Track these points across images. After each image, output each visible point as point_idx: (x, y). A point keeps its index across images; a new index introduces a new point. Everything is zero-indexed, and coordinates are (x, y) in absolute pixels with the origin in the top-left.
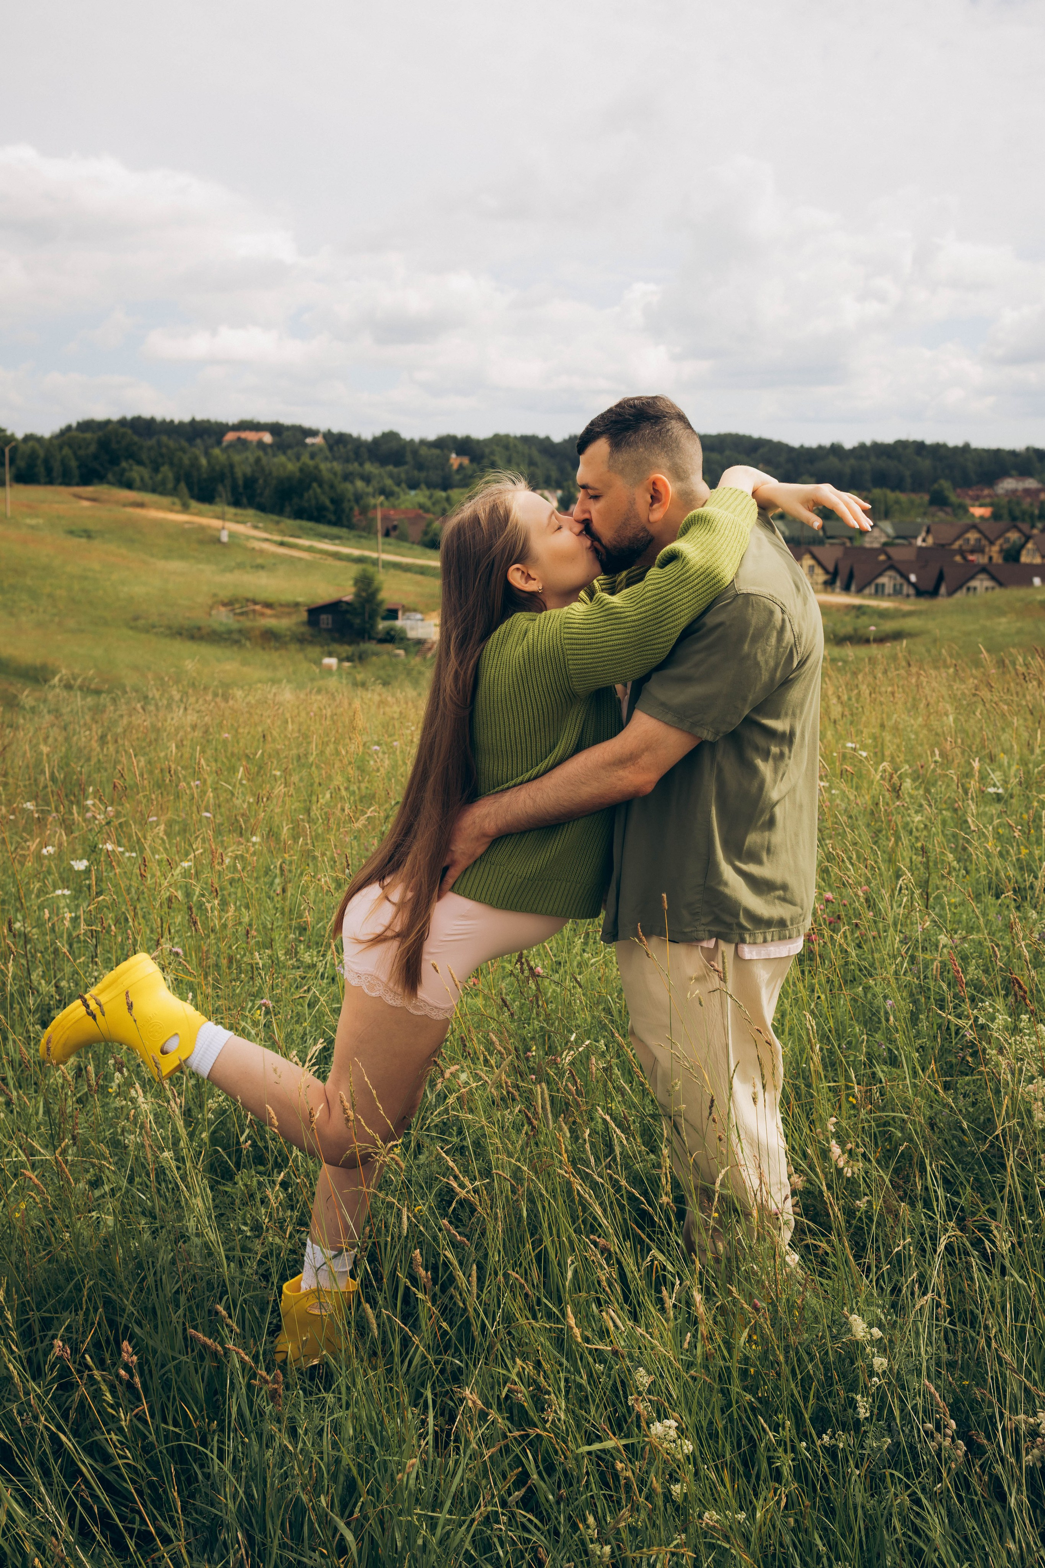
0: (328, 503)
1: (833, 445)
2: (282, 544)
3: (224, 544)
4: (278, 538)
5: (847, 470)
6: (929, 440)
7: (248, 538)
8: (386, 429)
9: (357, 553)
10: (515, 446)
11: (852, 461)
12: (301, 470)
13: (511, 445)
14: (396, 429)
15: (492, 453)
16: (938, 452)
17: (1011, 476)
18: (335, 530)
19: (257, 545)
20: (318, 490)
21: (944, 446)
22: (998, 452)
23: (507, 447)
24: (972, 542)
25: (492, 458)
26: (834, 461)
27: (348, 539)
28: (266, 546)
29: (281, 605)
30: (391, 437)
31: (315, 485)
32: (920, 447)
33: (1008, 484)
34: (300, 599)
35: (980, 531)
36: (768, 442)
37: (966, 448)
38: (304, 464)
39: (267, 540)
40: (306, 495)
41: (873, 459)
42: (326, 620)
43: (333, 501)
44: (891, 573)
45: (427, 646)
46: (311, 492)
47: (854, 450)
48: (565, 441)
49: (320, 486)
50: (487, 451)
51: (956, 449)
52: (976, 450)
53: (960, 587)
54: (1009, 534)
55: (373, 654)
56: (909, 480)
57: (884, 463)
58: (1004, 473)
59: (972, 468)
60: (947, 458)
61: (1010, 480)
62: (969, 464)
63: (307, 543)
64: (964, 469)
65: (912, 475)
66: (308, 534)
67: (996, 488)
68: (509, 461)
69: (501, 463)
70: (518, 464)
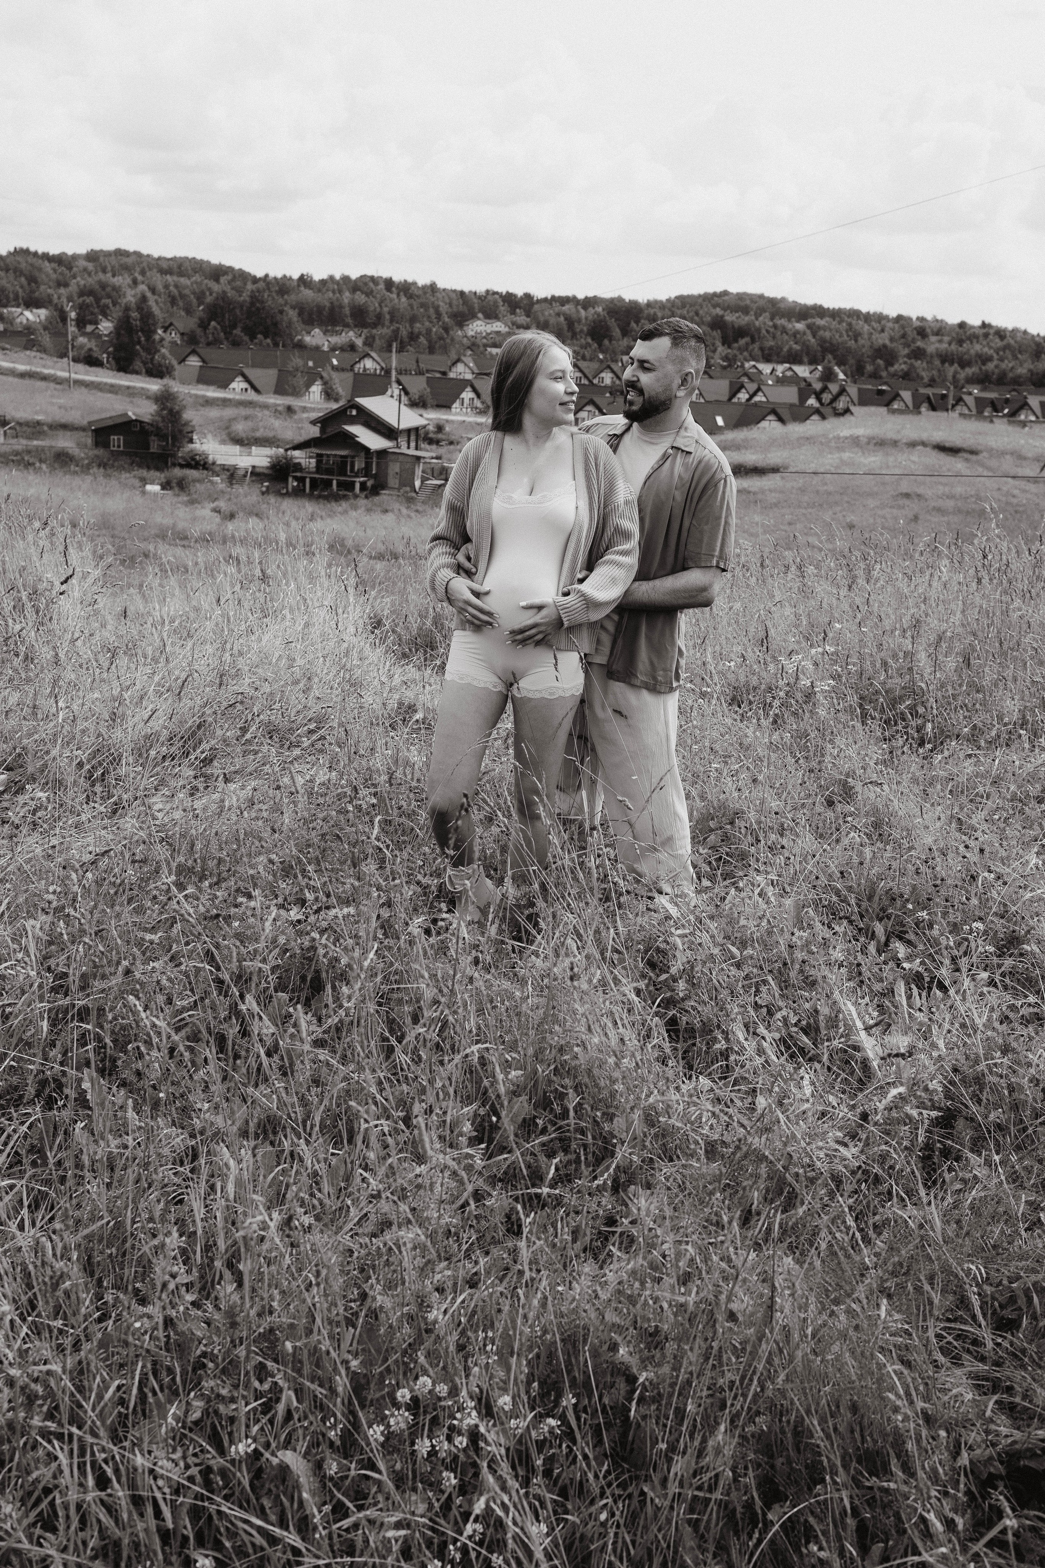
1: (300, 275)
5: (328, 304)
6: (397, 278)
16: (406, 289)
17: (479, 319)
21: (414, 284)
22: (462, 293)
26: (307, 294)
32: (389, 283)
33: (478, 327)
36: (230, 269)
37: (432, 288)
41: (347, 294)
42: (116, 440)
44: (588, 408)
47: (323, 282)
48: (11, 254)
51: (424, 287)
52: (442, 289)
54: (603, 375)
55: (194, 481)
56: (388, 317)
57: (360, 298)
58: (473, 316)
59: (444, 308)
60: (418, 297)
61: (479, 322)
62: (441, 304)
64: (436, 307)
65: (389, 313)
67: (466, 329)
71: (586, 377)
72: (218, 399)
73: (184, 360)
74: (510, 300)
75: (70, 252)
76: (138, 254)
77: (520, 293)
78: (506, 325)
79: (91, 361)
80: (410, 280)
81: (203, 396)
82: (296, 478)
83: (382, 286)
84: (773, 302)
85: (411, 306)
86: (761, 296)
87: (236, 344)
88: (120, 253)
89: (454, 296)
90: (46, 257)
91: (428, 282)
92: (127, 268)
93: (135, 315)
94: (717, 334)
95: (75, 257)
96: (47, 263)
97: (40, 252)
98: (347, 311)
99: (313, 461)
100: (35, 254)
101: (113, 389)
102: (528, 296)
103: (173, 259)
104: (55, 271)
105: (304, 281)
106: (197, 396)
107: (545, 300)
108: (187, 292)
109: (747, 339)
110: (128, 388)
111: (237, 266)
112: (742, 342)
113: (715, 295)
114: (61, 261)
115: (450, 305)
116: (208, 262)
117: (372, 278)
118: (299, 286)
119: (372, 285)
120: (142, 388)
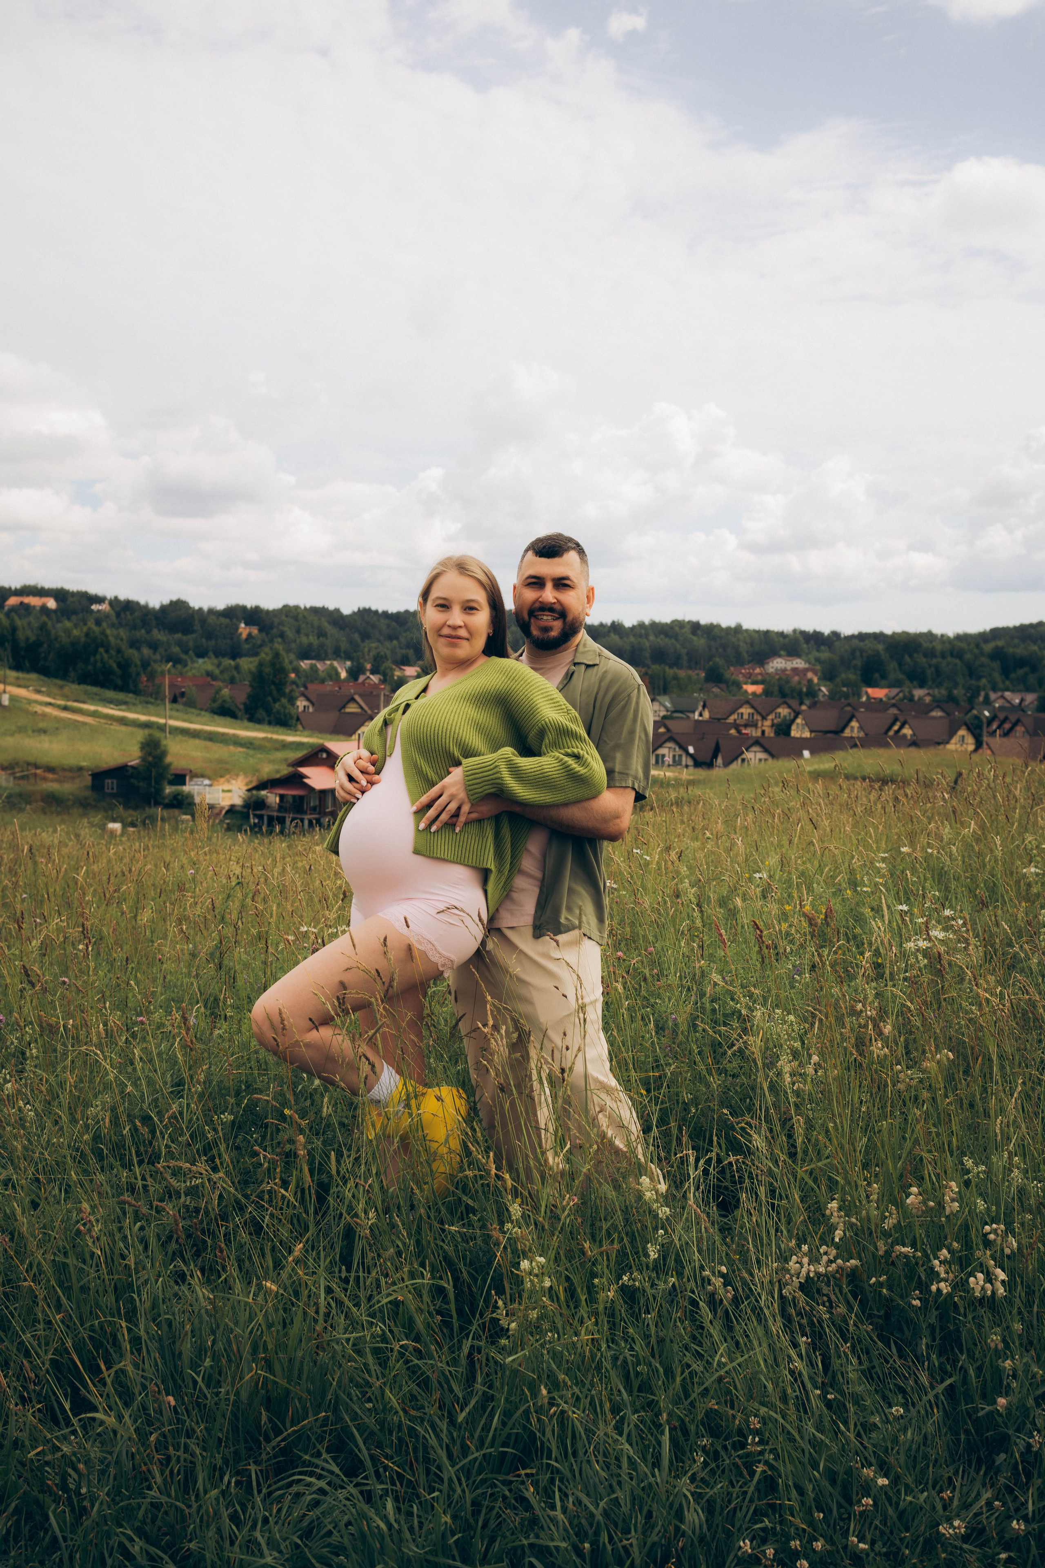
0: (114, 667)
1: (613, 622)
2: (65, 708)
3: (5, 707)
4: (62, 703)
5: (627, 647)
6: (704, 620)
7: (30, 702)
8: (174, 598)
9: (143, 718)
10: (305, 617)
11: (632, 639)
12: (87, 635)
13: (301, 616)
14: (184, 598)
15: (281, 623)
16: (711, 632)
17: (780, 656)
18: (121, 696)
19: (39, 709)
21: (718, 626)
22: (767, 632)
23: (296, 618)
24: (746, 717)
25: (281, 628)
26: (614, 638)
27: (134, 704)
28: (48, 710)
29: (64, 770)
30: (178, 606)
31: (101, 650)
32: (695, 627)
33: (777, 664)
34: (84, 764)
35: (753, 707)
37: (738, 629)
38: (89, 629)
39: (49, 704)
40: (92, 659)
41: (652, 638)
42: (110, 784)
43: (119, 665)
45: (216, 811)
46: (98, 657)
47: (633, 628)
48: (354, 613)
49: (107, 651)
50: (276, 621)
51: (729, 629)
52: (747, 631)
53: (736, 759)
54: (780, 710)
56: (685, 658)
57: (662, 641)
58: (774, 653)
59: (743, 647)
60: (720, 638)
61: (779, 660)
62: (741, 644)
63: (92, 708)
64: (736, 649)
65: (688, 654)
66: (93, 699)
67: (766, 667)
68: (298, 631)
69: (290, 634)
70: (307, 635)
73: (344, 707)
74: (815, 639)
77: (826, 631)
78: (805, 661)
79: (225, 711)
80: (715, 623)
81: (282, 741)
83: (687, 630)
85: (711, 647)
89: (756, 636)
90: (385, 614)
91: (733, 625)
93: (267, 670)
94: (996, 665)
96: (382, 620)
98: (647, 654)
99: (278, 799)
100: (376, 612)
101: (211, 737)
102: (835, 635)
104: (388, 626)
107: (853, 636)
109: (1026, 669)
110: (223, 734)
112: (1021, 672)
113: (1031, 626)
115: (752, 645)
117: (681, 622)
118: (609, 632)
119: (677, 629)
120: (234, 735)
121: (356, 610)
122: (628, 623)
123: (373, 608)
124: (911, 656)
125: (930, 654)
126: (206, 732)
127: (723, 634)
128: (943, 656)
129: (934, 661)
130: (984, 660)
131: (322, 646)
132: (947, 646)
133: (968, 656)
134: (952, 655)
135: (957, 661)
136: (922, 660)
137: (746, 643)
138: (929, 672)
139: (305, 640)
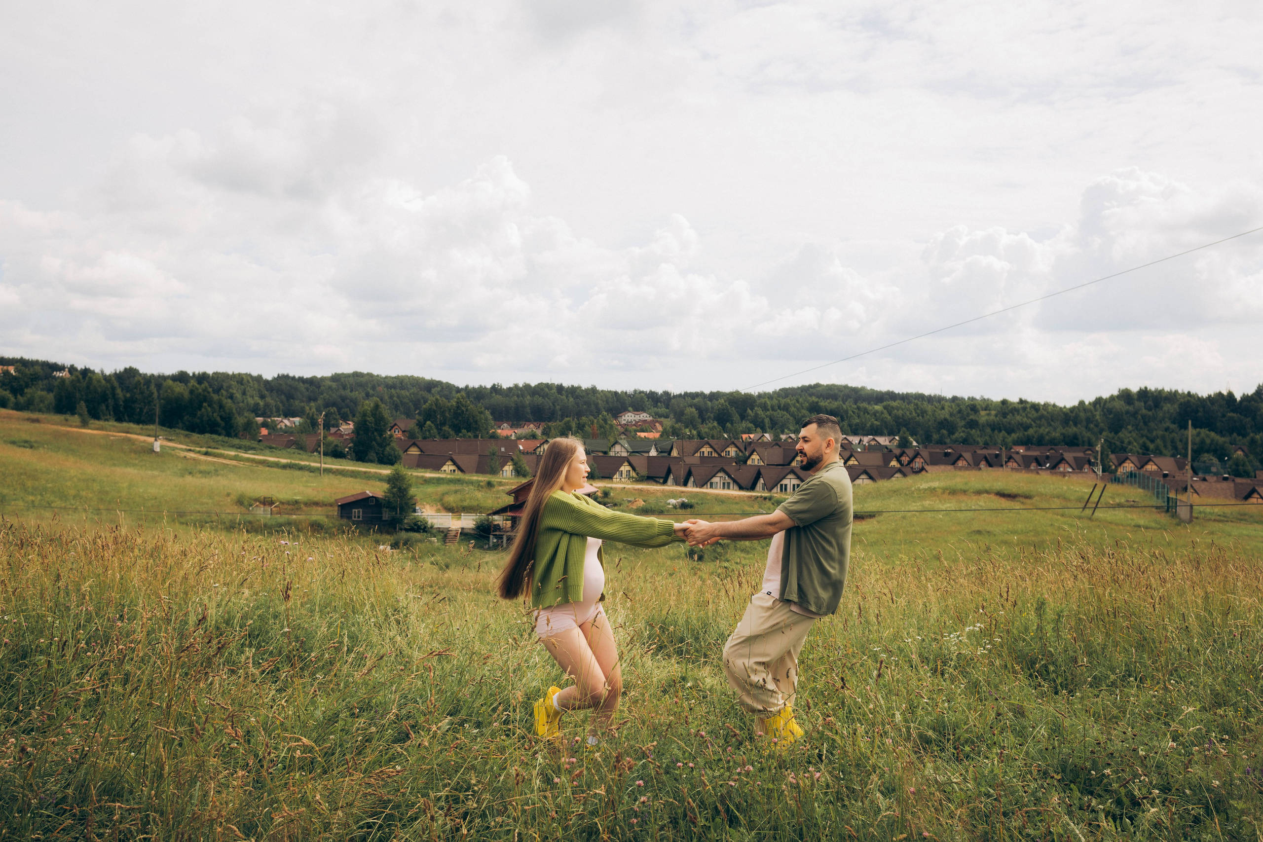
0: (218, 419)
1: (494, 385)
2: (206, 454)
3: (157, 452)
4: (204, 450)
5: (513, 405)
6: (566, 384)
7: (174, 449)
8: (126, 367)
9: (284, 461)
10: (248, 381)
11: (516, 398)
12: (192, 392)
13: (245, 380)
14: (134, 366)
15: (229, 387)
16: (573, 391)
17: (629, 411)
18: (245, 442)
19: (183, 454)
20: (209, 409)
21: (579, 388)
22: (616, 393)
25: (231, 390)
26: (498, 398)
27: (262, 450)
28: (192, 455)
29: (282, 503)
30: (130, 372)
31: (205, 404)
32: (560, 388)
33: (629, 417)
36: (439, 383)
37: (593, 390)
39: (190, 450)
40: (199, 413)
41: (528, 397)
42: (359, 513)
43: (221, 417)
44: (720, 474)
45: (454, 533)
46: (203, 410)
47: (510, 389)
48: (274, 379)
49: (210, 406)
50: (225, 385)
51: (587, 390)
52: (601, 391)
55: (417, 541)
56: (559, 413)
57: (539, 400)
58: (625, 409)
59: (602, 405)
60: (582, 397)
61: (630, 414)
62: (600, 402)
63: (232, 453)
64: (596, 405)
65: (561, 410)
66: (223, 446)
67: (619, 419)
68: (244, 393)
69: (238, 396)
70: (252, 397)
71: (715, 451)
72: (433, 478)
73: (406, 451)
74: (653, 397)
75: (319, 376)
76: (370, 375)
77: (660, 391)
78: (650, 415)
79: (337, 454)
80: (576, 385)
82: (496, 536)
83: (554, 391)
84: (855, 390)
85: (578, 405)
86: (846, 387)
87: (445, 437)
88: (356, 374)
89: (608, 395)
90: (301, 379)
91: (590, 386)
92: (361, 385)
93: (370, 419)
95: (323, 379)
96: (301, 384)
97: (297, 377)
98: (528, 410)
99: (509, 523)
100: (294, 378)
101: (354, 475)
102: (666, 394)
103: (397, 378)
104: (307, 389)
105: (495, 389)
106: (417, 477)
107: (680, 395)
108: (406, 400)
110: (365, 473)
111: (444, 381)
113: (810, 387)
114: (313, 383)
115: (607, 402)
116: (423, 379)
117: (547, 385)
118: (491, 393)
119: (547, 390)
120: (376, 473)
121: (276, 376)
122: (505, 386)
123: (291, 375)
124: (752, 409)
125: (764, 407)
126: (348, 470)
127: (584, 394)
128: (773, 409)
129: (768, 413)
130: (804, 412)
131: (267, 405)
132: (775, 402)
133: (792, 409)
134: (779, 408)
135: (785, 413)
136: (760, 412)
137: (602, 400)
138: (767, 421)
139: (251, 401)
